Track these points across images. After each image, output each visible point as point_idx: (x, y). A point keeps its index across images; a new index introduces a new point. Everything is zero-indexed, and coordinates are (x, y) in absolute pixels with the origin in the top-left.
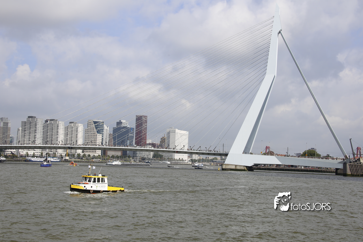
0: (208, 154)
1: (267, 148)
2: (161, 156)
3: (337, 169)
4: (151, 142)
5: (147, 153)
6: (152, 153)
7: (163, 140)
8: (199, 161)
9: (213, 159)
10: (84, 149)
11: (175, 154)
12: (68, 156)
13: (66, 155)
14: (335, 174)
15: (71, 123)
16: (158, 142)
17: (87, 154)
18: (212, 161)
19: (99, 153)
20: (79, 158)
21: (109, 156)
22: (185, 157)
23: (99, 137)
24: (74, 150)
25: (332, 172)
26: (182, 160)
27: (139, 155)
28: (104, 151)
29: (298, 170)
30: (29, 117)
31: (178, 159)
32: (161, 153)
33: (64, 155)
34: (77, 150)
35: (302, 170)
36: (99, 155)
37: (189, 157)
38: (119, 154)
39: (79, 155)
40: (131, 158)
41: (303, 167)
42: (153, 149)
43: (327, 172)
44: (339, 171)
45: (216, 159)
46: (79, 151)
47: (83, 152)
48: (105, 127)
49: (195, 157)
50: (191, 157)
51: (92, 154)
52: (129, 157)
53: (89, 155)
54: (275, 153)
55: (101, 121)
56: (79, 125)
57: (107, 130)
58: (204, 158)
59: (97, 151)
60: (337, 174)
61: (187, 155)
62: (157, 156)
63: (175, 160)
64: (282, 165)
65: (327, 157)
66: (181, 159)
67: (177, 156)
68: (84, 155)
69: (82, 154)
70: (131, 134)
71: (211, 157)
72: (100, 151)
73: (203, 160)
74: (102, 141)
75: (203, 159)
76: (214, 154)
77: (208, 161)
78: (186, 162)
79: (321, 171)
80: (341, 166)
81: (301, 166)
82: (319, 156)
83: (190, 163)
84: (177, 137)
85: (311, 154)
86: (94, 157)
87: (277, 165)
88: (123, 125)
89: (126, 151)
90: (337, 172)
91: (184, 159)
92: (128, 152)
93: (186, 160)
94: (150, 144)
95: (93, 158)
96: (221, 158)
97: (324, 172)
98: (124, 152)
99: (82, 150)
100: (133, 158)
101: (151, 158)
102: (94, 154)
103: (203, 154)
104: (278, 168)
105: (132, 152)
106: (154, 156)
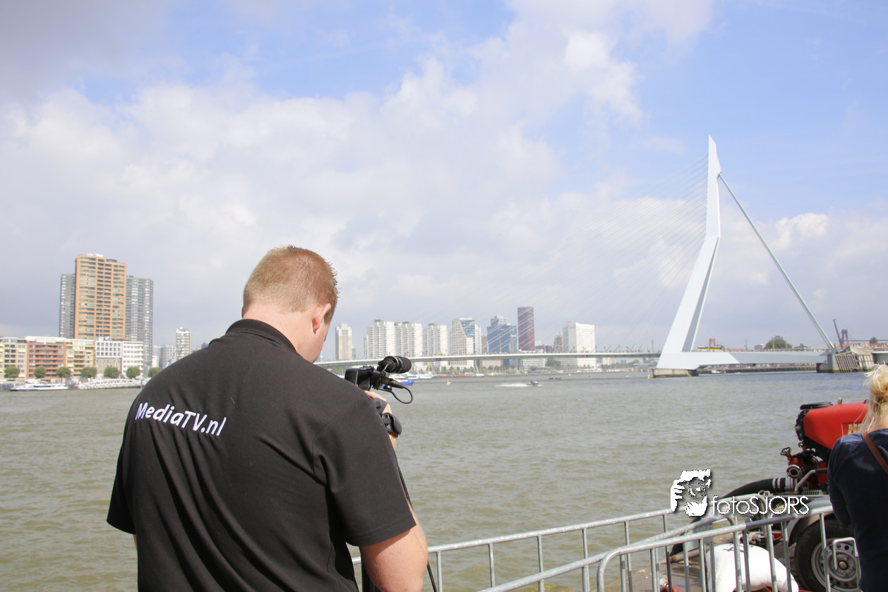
0: (624, 356)
1: (710, 340)
2: (558, 365)
3: (818, 365)
4: (541, 345)
5: (537, 360)
6: (544, 360)
7: (558, 339)
8: (613, 366)
9: (633, 362)
10: (449, 360)
11: (578, 359)
12: (431, 370)
13: (427, 369)
14: (816, 371)
15: (430, 325)
16: (551, 343)
17: (455, 366)
18: (631, 365)
19: (470, 364)
20: (445, 373)
21: (485, 367)
22: (592, 362)
23: (469, 341)
24: (438, 362)
25: (810, 369)
26: (589, 367)
27: (527, 363)
28: (478, 361)
29: (762, 370)
30: (376, 321)
31: (582, 366)
32: (557, 360)
33: (425, 369)
34: (441, 362)
35: (767, 370)
36: (471, 367)
37: (597, 361)
38: (499, 363)
39: (444, 368)
40: (516, 369)
41: (768, 366)
42: (546, 354)
43: (803, 369)
44: (821, 367)
45: (637, 362)
46: (444, 364)
47: (449, 364)
48: (476, 327)
49: (606, 361)
50: (601, 362)
51: (462, 367)
52: (513, 367)
53: (458, 369)
54: (725, 347)
55: (471, 319)
56: (442, 326)
57: (480, 331)
58: (620, 362)
59: (468, 361)
60: (819, 371)
61: (594, 359)
62: (552, 362)
63: (578, 368)
64: (738, 364)
65: (801, 348)
66: (586, 365)
67: (581, 362)
68: (452, 368)
69: (448, 367)
70: (513, 334)
71: (629, 360)
72: (473, 361)
73: (618, 366)
74: (474, 346)
75: (617, 363)
76: (632, 356)
77: (626, 366)
78: (595, 369)
79: (796, 369)
80: (823, 360)
81: (766, 364)
82: (789, 347)
83: (600, 370)
84: (578, 333)
85: (778, 344)
86: (465, 370)
87: (731, 365)
88: (500, 323)
89: (508, 360)
90: (818, 368)
91: (591, 365)
92: (510, 360)
93: (593, 367)
94: (540, 347)
95: (464, 372)
96: (644, 360)
97: (799, 369)
98: (506, 361)
99: (447, 362)
100: (518, 369)
101: (544, 367)
102: (465, 366)
103: (616, 356)
104: (732, 370)
105: (517, 360)
106: (548, 364)
